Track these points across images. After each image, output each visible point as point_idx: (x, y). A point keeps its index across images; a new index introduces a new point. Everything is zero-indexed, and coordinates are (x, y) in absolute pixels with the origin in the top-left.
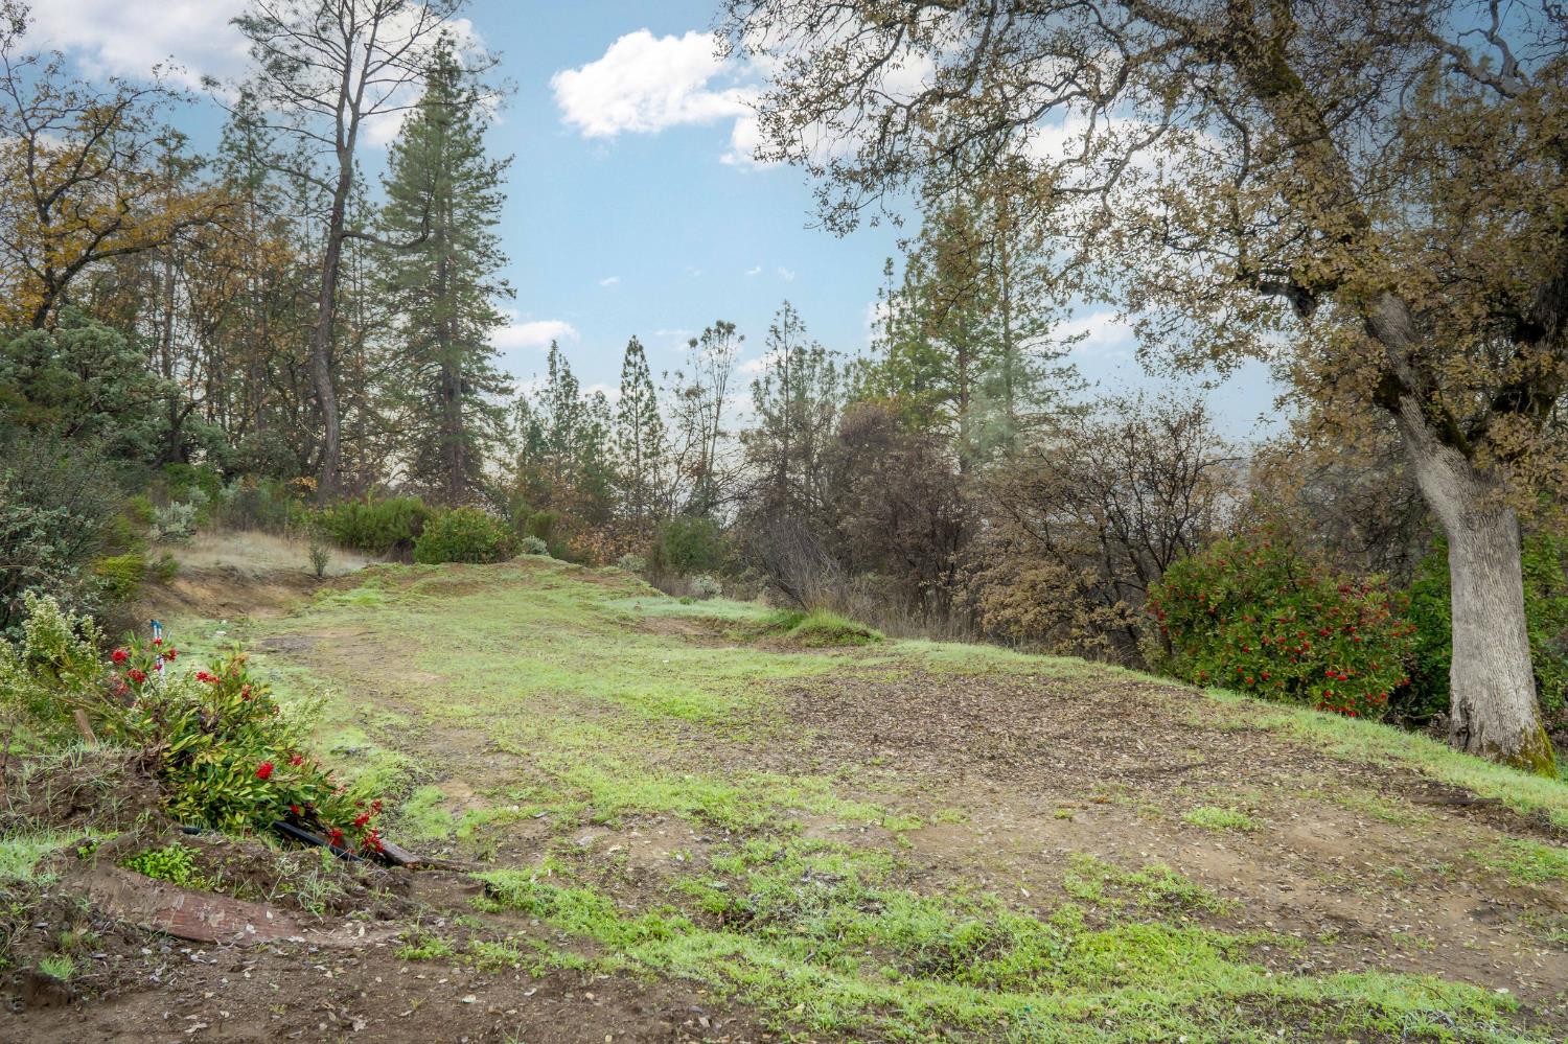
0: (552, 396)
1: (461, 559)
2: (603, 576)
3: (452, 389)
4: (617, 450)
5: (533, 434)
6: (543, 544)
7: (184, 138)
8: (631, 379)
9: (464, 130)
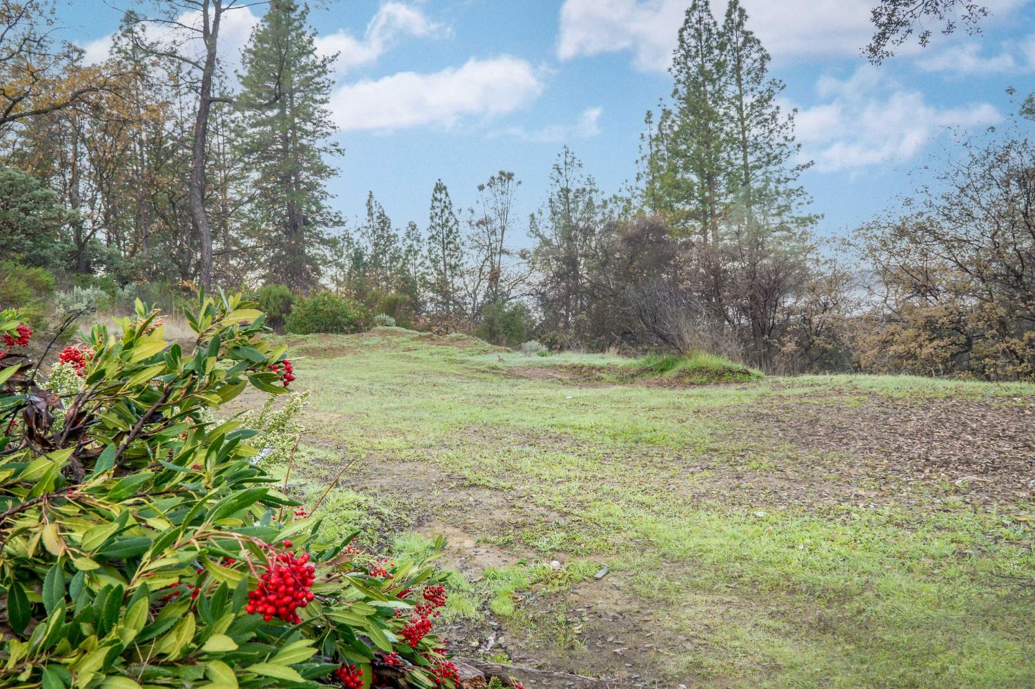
0: (370, 231)
1: (326, 331)
2: (452, 340)
3: (296, 224)
4: (428, 263)
5: (357, 258)
6: (393, 320)
7: (83, 52)
8: (438, 211)
9: (300, 36)
